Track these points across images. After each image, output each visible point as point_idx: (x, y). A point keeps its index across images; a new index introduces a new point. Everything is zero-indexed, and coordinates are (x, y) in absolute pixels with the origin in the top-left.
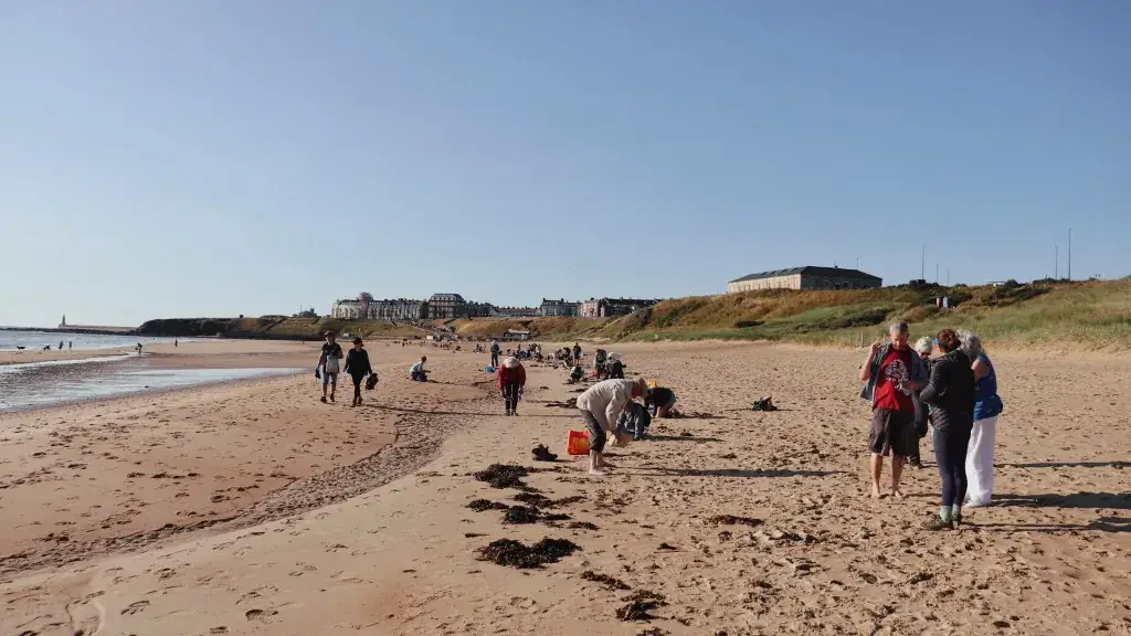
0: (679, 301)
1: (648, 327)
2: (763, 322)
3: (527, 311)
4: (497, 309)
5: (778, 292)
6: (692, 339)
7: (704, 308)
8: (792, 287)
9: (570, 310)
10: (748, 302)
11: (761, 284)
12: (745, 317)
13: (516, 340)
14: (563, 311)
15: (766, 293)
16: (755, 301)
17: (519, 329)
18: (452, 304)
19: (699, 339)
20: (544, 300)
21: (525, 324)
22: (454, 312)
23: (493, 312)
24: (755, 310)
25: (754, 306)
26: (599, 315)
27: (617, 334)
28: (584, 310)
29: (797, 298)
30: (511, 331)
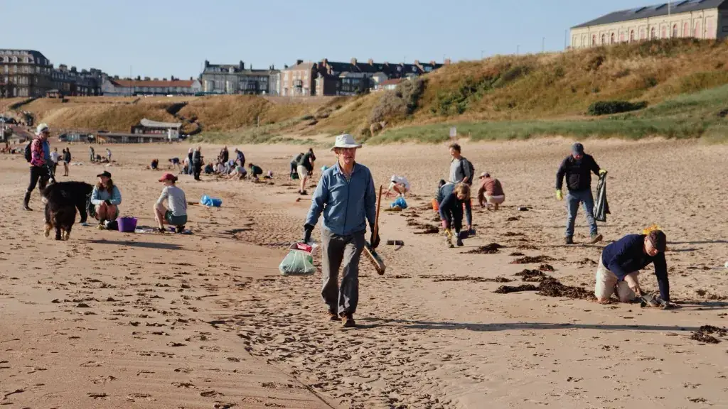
0: (477, 64)
1: (418, 113)
2: (644, 105)
3: (174, 85)
4: (114, 81)
5: (670, 46)
6: (512, 138)
7: (527, 77)
8: (699, 36)
9: (257, 84)
10: (612, 65)
11: (639, 30)
12: (608, 93)
13: (157, 140)
14: (243, 86)
15: (648, 47)
16: (628, 64)
17: (160, 119)
18: (27, 70)
19: (527, 137)
20: (208, 65)
21: (174, 110)
22: (31, 86)
23: (107, 86)
24: (625, 82)
25: (626, 73)
26: (313, 92)
27: (362, 127)
28: (285, 86)
29: (712, 55)
30: (145, 122)
